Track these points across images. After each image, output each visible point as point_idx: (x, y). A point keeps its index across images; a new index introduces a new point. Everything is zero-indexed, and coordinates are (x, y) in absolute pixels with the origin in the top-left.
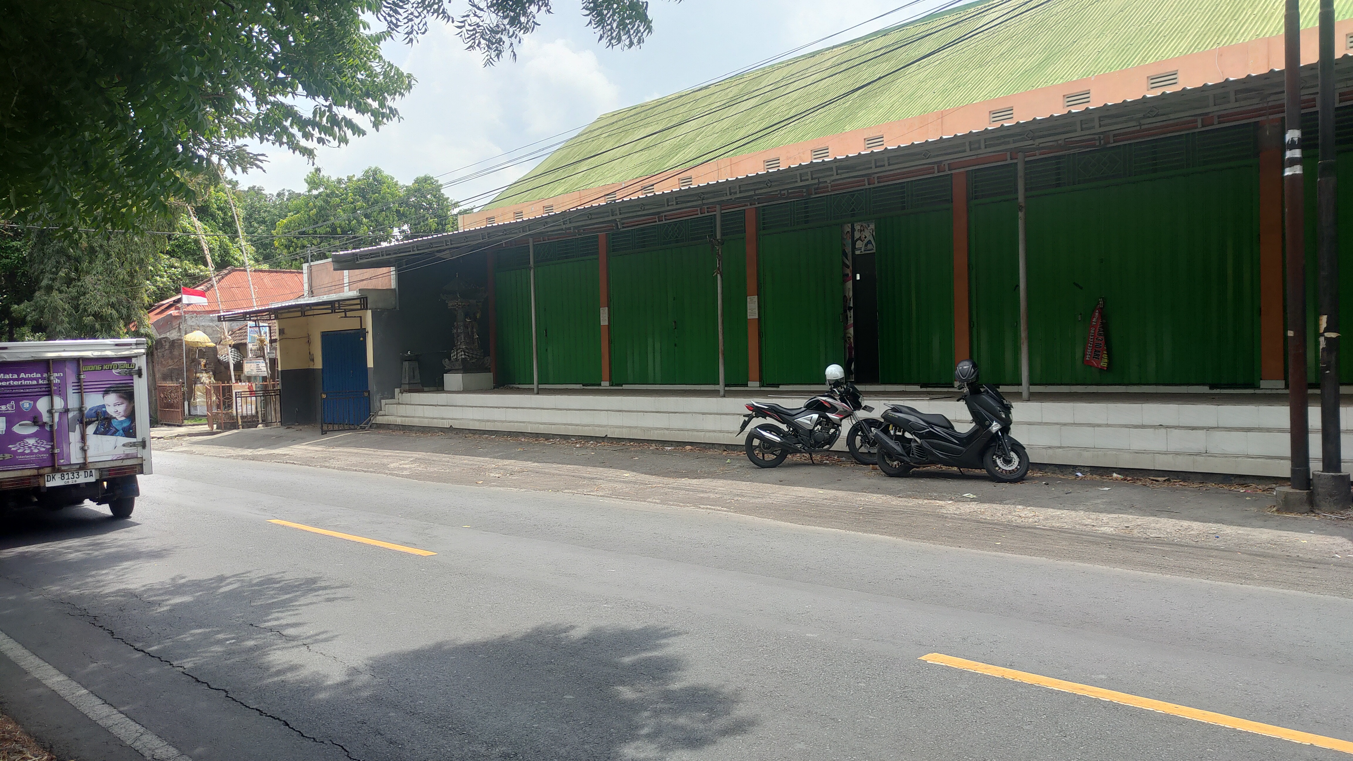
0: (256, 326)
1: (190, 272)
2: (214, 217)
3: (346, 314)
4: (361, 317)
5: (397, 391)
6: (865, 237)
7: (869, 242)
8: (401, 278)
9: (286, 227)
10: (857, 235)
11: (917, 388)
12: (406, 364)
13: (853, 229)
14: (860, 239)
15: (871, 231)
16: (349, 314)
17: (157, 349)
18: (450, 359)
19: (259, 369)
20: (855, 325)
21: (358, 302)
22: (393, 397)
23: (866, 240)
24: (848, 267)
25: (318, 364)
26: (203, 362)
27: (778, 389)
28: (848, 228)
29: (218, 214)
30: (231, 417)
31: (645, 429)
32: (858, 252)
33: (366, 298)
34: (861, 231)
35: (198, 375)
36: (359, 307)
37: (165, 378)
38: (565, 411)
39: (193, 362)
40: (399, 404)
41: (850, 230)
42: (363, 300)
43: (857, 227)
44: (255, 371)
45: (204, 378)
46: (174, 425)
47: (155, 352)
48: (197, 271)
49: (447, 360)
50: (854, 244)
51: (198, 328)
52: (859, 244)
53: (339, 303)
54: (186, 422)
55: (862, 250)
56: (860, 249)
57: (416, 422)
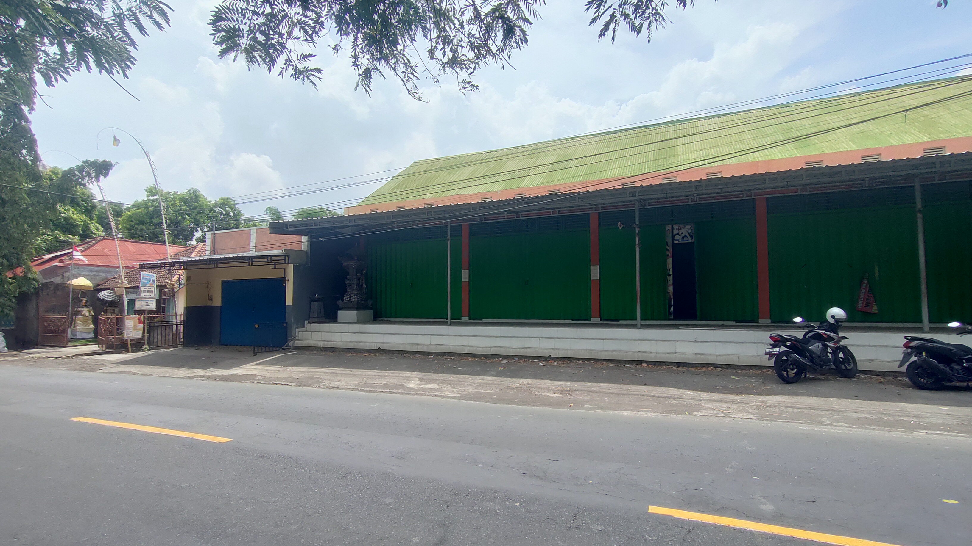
0: (168, 274)
1: (60, 238)
2: (78, 205)
3: (275, 266)
4: (285, 269)
5: (306, 322)
6: (682, 233)
7: (685, 236)
8: (312, 244)
9: (130, 217)
10: (675, 232)
11: (733, 323)
12: (315, 304)
13: (673, 228)
14: (678, 234)
15: (687, 230)
16: (277, 266)
17: (42, 290)
18: (343, 300)
19: (147, 305)
20: (674, 285)
21: (283, 258)
22: (303, 327)
23: (683, 235)
24: (668, 250)
25: (217, 302)
26: (85, 300)
27: (618, 323)
28: (669, 227)
29: (82, 204)
30: (122, 340)
31: (590, 351)
32: (676, 242)
33: (289, 256)
34: (679, 229)
35: (80, 309)
36: (283, 261)
37: (47, 311)
38: (494, 338)
39: (77, 300)
40: (307, 331)
41: (670, 229)
42: (286, 257)
43: (676, 227)
44: (145, 307)
45: (84, 312)
46: (58, 347)
47: (40, 292)
48: (67, 238)
49: (340, 301)
50: (673, 236)
51: (80, 276)
52: (677, 237)
53: (271, 257)
54: (70, 344)
55: (680, 240)
56: (678, 240)
57: (340, 345)
